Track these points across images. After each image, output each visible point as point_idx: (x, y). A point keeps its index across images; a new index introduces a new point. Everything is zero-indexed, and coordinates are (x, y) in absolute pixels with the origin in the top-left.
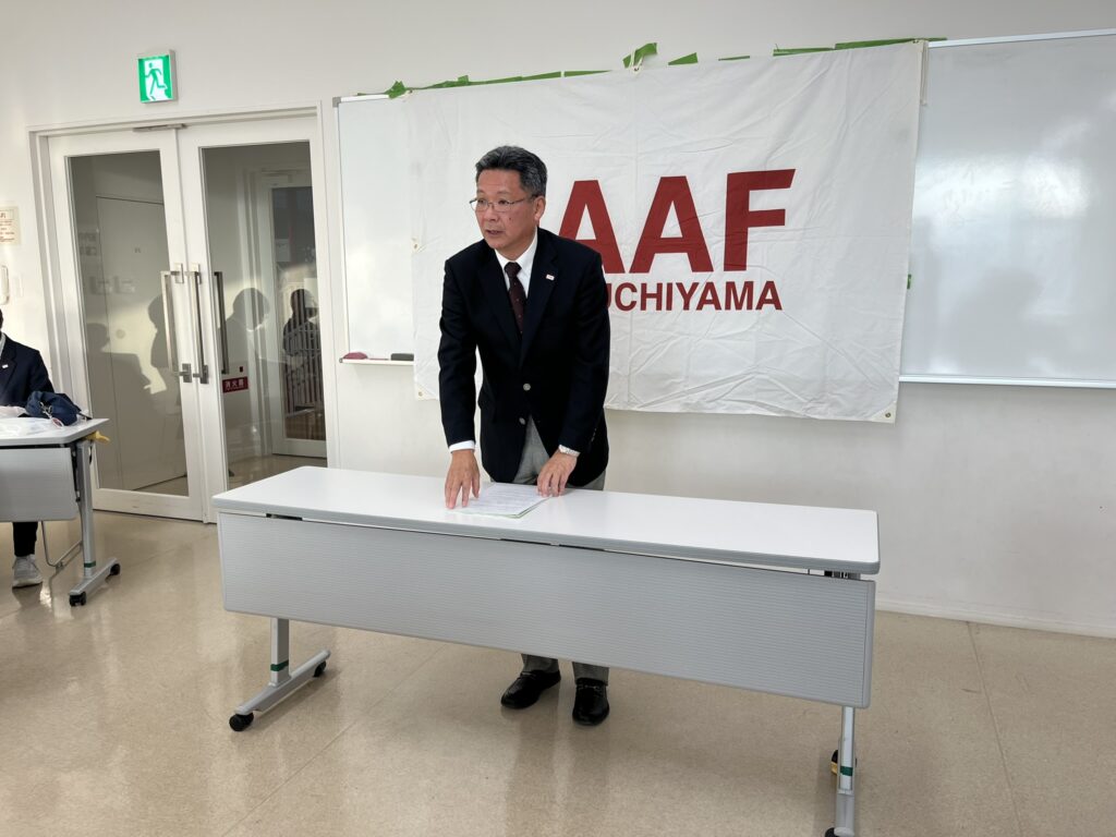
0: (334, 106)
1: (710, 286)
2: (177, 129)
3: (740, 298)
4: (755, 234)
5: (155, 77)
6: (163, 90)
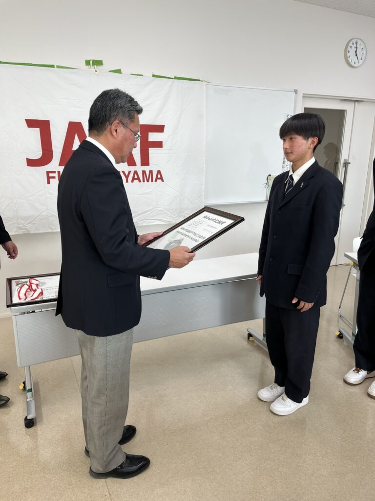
1: (136, 172)
3: (148, 177)
4: (152, 151)
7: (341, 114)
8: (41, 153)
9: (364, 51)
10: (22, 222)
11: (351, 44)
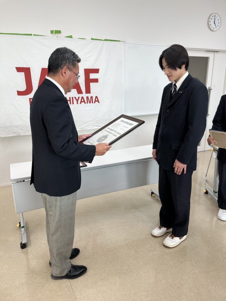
1: (82, 98)
3: (90, 100)
4: (92, 85)
7: (206, 59)
8: (26, 87)
9: (219, 21)
10: (16, 129)
11: (211, 17)
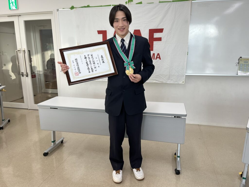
0: (57, 11)
2: (18, 16)
4: (155, 43)
5: (13, 4)
6: (15, 7)
